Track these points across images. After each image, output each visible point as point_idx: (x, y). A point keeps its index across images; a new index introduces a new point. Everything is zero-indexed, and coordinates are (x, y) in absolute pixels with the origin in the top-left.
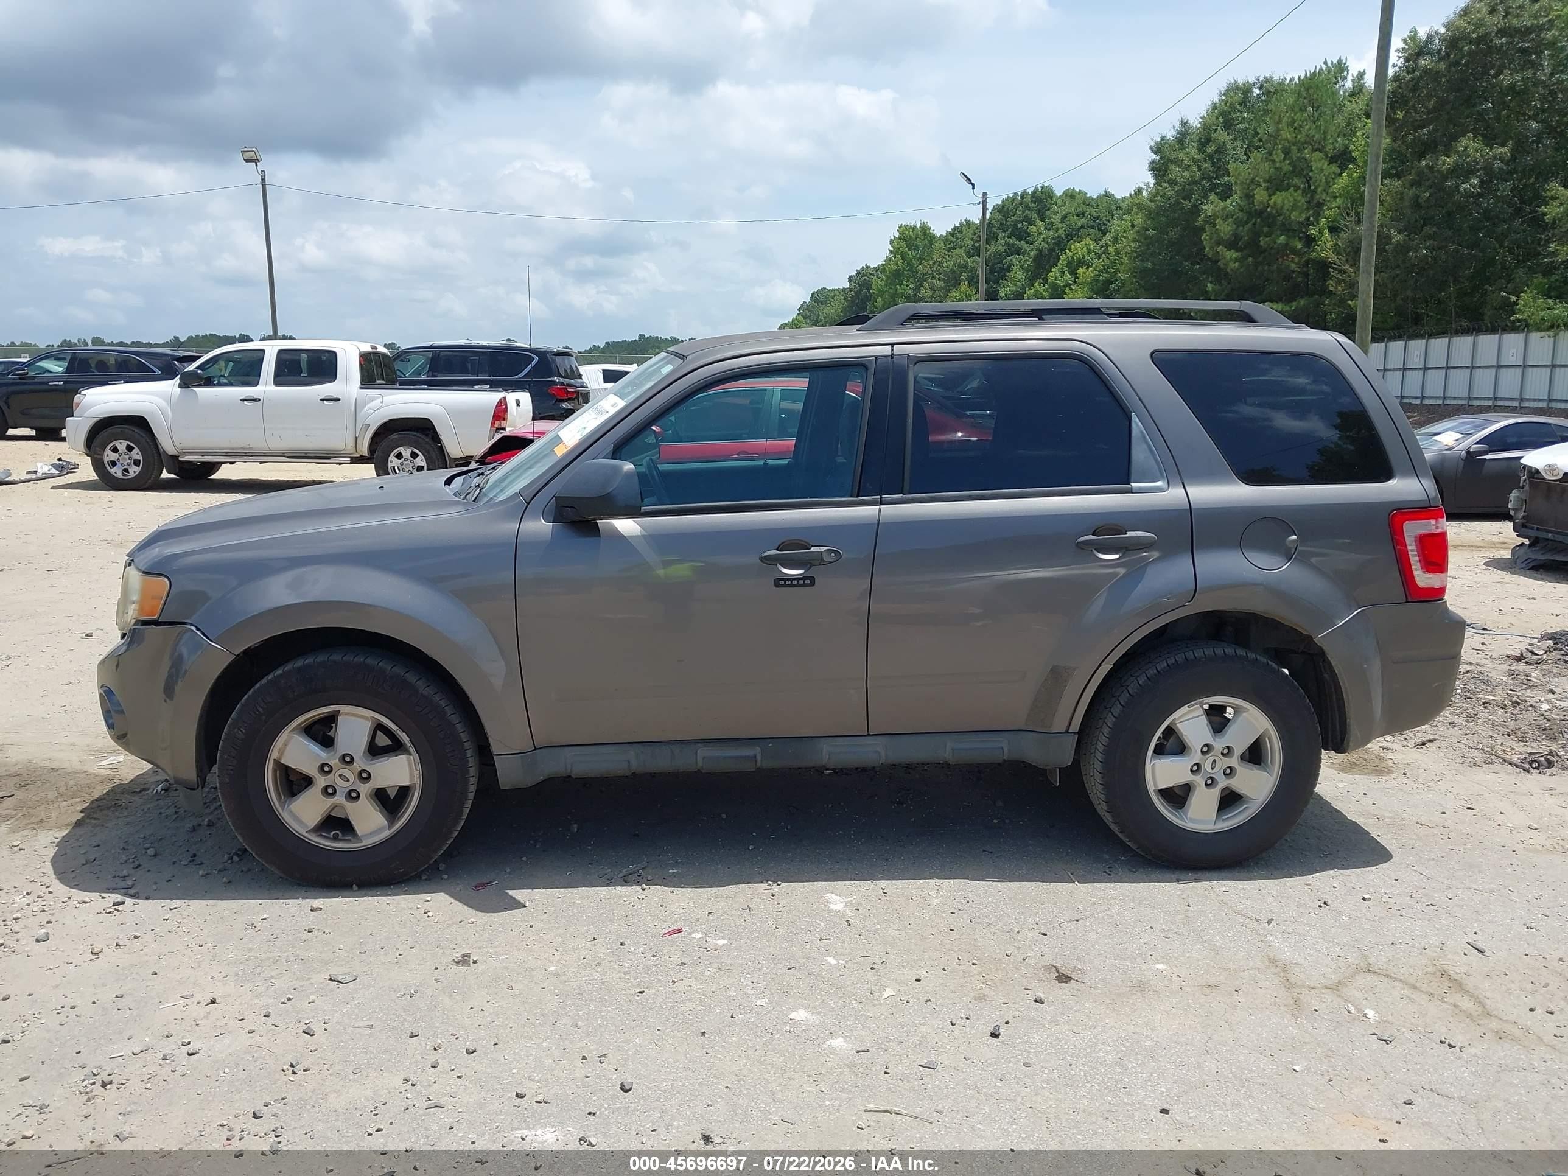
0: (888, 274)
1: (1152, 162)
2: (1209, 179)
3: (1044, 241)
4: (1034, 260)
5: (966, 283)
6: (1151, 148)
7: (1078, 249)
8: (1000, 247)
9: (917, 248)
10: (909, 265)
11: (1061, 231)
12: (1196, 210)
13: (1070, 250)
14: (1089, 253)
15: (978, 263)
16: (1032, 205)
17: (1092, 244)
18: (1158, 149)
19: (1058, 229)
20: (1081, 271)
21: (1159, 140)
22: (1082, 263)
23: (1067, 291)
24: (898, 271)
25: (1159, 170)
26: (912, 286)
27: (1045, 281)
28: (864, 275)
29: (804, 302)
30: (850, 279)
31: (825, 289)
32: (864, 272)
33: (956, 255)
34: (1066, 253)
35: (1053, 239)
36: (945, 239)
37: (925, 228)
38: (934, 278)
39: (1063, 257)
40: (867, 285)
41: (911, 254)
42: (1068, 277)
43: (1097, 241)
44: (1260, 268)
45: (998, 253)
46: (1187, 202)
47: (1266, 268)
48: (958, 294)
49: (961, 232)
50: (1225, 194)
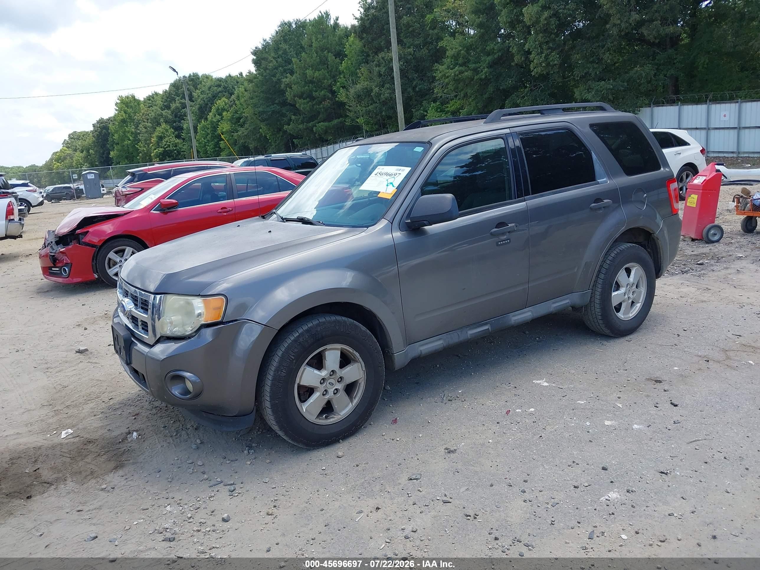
0: (118, 121)
1: (253, 60)
2: (282, 67)
3: (201, 100)
4: (199, 109)
5: (164, 123)
6: (251, 53)
7: (221, 102)
8: (178, 105)
9: (131, 107)
10: (129, 116)
11: (209, 95)
12: (279, 81)
13: (216, 104)
14: (226, 105)
15: (168, 113)
16: (189, 83)
17: (226, 100)
18: (255, 53)
19: (208, 94)
20: (224, 113)
21: (254, 49)
22: (223, 110)
23: (219, 124)
24: (124, 119)
25: (256, 63)
26: (133, 127)
27: (206, 119)
28: (102, 123)
29: (65, 140)
30: (94, 125)
31: (76, 132)
32: (101, 121)
33: (155, 110)
34: (214, 105)
35: (207, 99)
36: (145, 102)
37: (133, 97)
38: (144, 122)
39: (213, 107)
40: (106, 128)
41: (129, 110)
42: (218, 117)
43: (228, 98)
44: (315, 107)
45: (177, 108)
46: (274, 78)
47: (318, 107)
48: (161, 129)
49: (153, 98)
50: (292, 73)
